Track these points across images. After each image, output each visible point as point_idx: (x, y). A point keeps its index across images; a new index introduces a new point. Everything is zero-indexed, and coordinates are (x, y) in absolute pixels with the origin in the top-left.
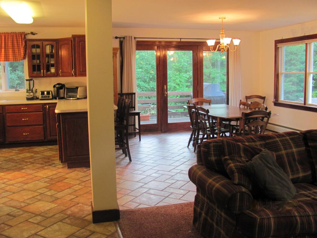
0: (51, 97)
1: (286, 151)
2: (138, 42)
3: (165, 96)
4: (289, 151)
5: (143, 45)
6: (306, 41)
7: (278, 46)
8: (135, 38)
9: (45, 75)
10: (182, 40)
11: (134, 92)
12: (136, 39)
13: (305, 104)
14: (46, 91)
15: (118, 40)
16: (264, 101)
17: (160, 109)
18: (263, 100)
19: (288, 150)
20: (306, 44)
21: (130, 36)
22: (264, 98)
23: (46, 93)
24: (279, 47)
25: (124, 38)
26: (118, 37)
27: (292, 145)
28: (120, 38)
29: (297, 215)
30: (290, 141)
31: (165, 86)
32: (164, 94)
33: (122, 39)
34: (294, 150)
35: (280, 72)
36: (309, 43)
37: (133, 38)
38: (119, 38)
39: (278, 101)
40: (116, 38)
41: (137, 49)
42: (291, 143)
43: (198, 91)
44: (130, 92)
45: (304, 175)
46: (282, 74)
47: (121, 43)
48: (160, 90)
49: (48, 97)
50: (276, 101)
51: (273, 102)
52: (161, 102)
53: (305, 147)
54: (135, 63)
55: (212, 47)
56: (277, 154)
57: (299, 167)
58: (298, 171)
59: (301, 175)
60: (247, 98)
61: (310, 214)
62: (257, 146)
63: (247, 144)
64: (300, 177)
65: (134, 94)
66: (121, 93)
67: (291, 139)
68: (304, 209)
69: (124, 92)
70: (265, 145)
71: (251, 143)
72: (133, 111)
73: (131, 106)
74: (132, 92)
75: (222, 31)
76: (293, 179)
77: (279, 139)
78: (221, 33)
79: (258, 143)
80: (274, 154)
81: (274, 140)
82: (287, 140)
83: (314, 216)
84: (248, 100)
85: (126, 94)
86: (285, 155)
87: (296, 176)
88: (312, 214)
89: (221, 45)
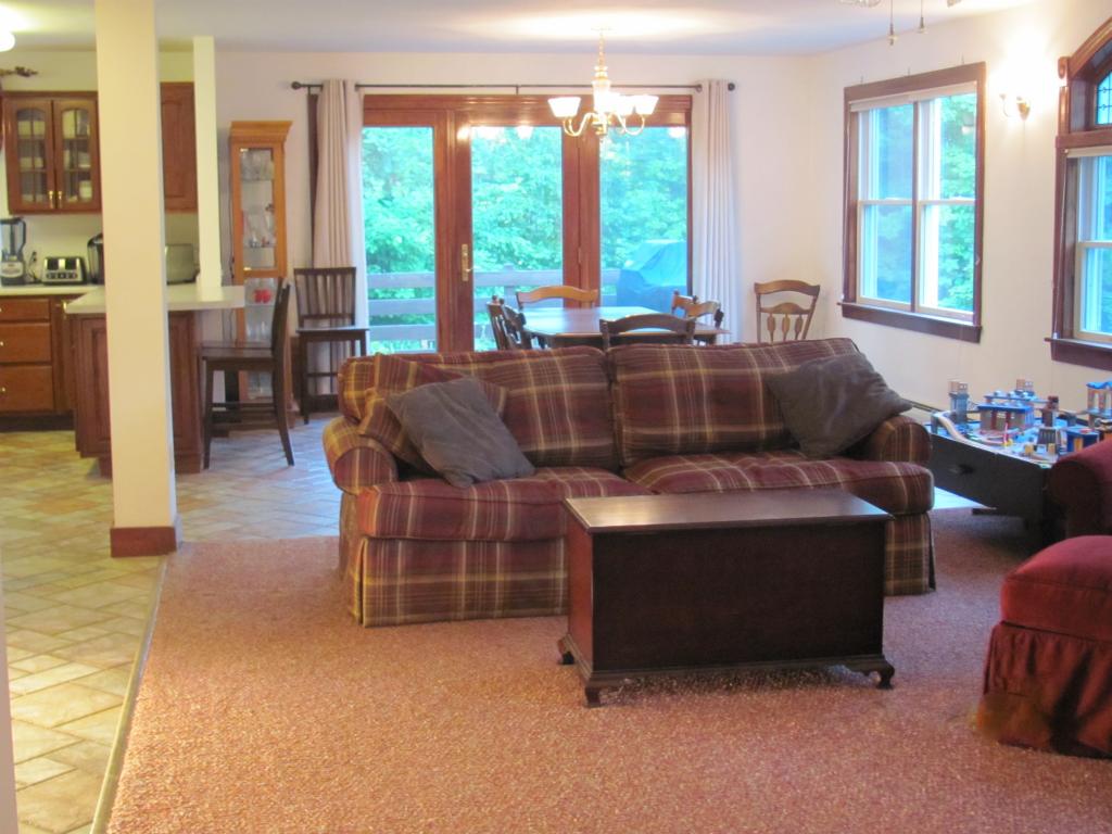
0: (79, 278)
1: (540, 388)
2: (367, 98)
3: (465, 279)
4: (550, 387)
5: (385, 109)
6: (914, 95)
7: (853, 110)
8: (358, 86)
9: (61, 206)
10: (522, 91)
11: (354, 265)
12: (362, 88)
13: (913, 308)
14: (61, 258)
15: (303, 92)
16: (815, 301)
17: (445, 326)
18: (811, 298)
19: (545, 387)
20: (916, 104)
21: (338, 82)
22: (814, 291)
23: (62, 263)
24: (856, 114)
25: (321, 86)
26: (302, 82)
27: (561, 375)
28: (309, 86)
30: (559, 367)
31: (465, 246)
32: (460, 274)
33: (314, 91)
34: (565, 386)
35: (860, 198)
36: (927, 102)
37: (351, 87)
38: (304, 86)
39: (854, 300)
40: (296, 86)
41: (367, 123)
42: (561, 371)
43: (580, 266)
44: (339, 265)
45: (583, 445)
46: (868, 206)
47: (313, 101)
48: (445, 259)
49: (71, 276)
50: (845, 300)
51: (839, 304)
52: (451, 301)
53: (604, 385)
54: (358, 169)
55: (570, 122)
56: (516, 392)
57: (571, 426)
58: (565, 434)
59: (574, 444)
60: (759, 290)
61: (509, 499)
62: (468, 373)
63: (442, 367)
64: (570, 449)
65: (352, 271)
66: (309, 266)
67: (565, 363)
68: (500, 490)
69: (319, 265)
70: (487, 372)
71: (453, 367)
72: (344, 325)
73: (340, 311)
74: (345, 266)
75: (601, 71)
76: (549, 453)
77: (531, 360)
78: (597, 75)
79: (473, 367)
80: (503, 391)
81: (518, 362)
82: (551, 364)
83: (516, 503)
84: (762, 296)
85: (325, 272)
86: (535, 397)
87: (558, 446)
88: (513, 499)
89: (596, 113)
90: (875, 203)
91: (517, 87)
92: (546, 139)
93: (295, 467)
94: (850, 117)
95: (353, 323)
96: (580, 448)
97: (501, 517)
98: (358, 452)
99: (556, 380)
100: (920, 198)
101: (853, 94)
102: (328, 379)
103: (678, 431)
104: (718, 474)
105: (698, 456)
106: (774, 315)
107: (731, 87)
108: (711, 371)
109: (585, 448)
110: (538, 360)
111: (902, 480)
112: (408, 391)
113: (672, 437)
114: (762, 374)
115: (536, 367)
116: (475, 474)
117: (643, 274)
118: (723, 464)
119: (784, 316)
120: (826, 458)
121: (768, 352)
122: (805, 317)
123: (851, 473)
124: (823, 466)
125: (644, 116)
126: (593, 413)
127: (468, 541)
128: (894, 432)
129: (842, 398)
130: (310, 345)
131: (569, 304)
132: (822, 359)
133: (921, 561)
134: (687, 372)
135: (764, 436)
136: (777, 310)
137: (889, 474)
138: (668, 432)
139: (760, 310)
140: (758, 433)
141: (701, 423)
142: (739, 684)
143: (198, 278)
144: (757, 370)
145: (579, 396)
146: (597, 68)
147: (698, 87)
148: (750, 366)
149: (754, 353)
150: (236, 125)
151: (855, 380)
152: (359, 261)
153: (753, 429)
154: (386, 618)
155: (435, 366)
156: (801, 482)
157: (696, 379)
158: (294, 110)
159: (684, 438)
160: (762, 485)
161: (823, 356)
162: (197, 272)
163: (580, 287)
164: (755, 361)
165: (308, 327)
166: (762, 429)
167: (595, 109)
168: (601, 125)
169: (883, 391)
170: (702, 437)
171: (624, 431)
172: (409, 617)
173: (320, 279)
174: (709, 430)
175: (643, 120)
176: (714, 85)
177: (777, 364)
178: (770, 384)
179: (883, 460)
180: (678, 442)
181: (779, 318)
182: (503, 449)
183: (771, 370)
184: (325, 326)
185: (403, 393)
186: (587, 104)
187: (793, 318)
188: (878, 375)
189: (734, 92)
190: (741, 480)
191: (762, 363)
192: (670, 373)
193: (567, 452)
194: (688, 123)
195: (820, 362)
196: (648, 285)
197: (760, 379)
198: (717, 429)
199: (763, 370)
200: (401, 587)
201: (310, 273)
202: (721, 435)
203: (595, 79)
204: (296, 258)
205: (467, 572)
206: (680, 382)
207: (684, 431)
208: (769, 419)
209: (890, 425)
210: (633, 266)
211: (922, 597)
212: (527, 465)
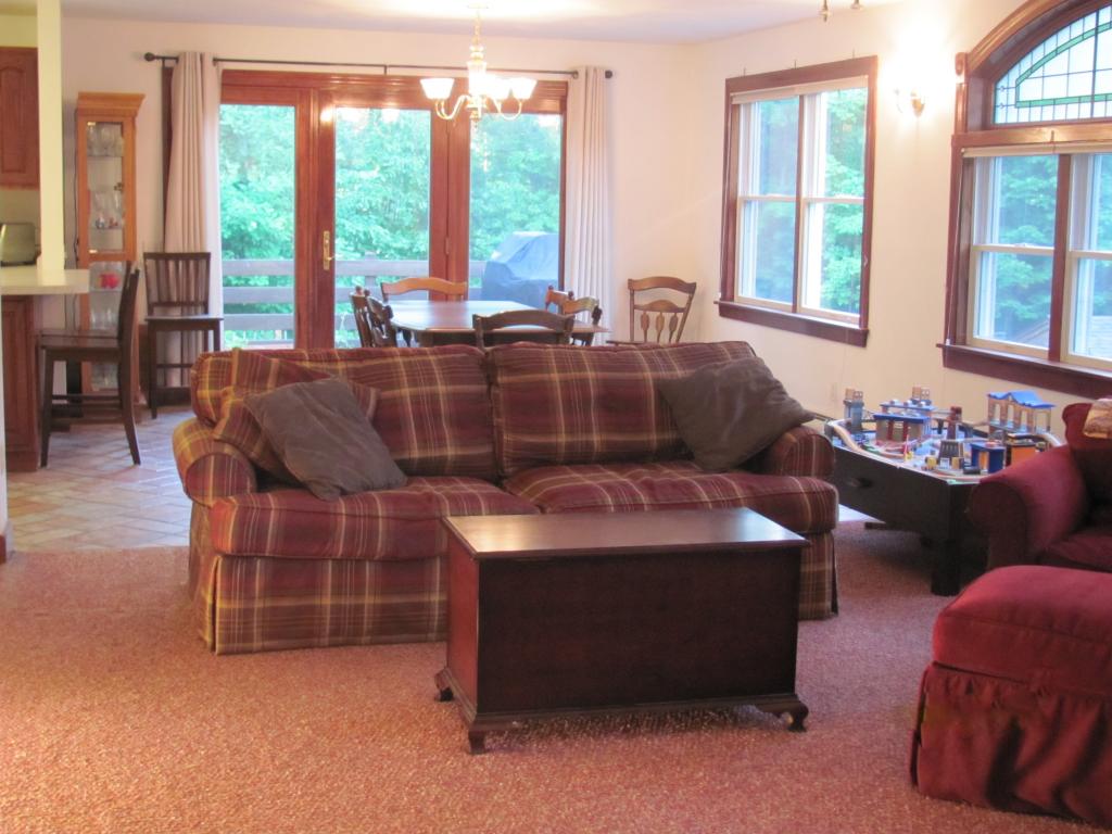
1: (414, 390)
2: (226, 74)
3: (326, 267)
4: (425, 389)
5: (245, 86)
6: (800, 88)
7: (735, 102)
8: (216, 60)
10: (391, 72)
11: (208, 250)
12: (220, 63)
13: (794, 309)
15: (157, 64)
16: (691, 299)
17: (304, 317)
18: (685, 296)
19: (419, 389)
20: (802, 97)
21: (196, 53)
22: (690, 289)
24: (738, 106)
25: (177, 59)
26: (156, 54)
27: (437, 376)
28: (164, 59)
29: (344, 511)
30: (435, 368)
31: (326, 234)
32: (320, 261)
33: (169, 63)
34: (441, 388)
35: (740, 194)
36: (814, 95)
37: (208, 61)
38: (158, 58)
39: (732, 299)
40: (149, 57)
41: (225, 99)
42: (436, 372)
43: (447, 257)
44: (192, 250)
45: (460, 453)
46: (747, 202)
47: (167, 75)
48: (306, 246)
50: (723, 298)
51: (716, 303)
52: (311, 291)
53: (485, 387)
54: (213, 152)
55: (443, 104)
56: (387, 394)
57: (447, 432)
58: (441, 442)
59: (450, 452)
60: (633, 286)
61: (380, 514)
62: (335, 372)
63: (307, 365)
64: (446, 457)
65: (207, 256)
66: (159, 250)
67: (440, 362)
68: (370, 502)
69: (171, 248)
70: (356, 371)
71: (319, 365)
72: (196, 314)
73: (193, 299)
74: (198, 250)
75: (477, 51)
76: (422, 461)
77: (406, 359)
78: (473, 55)
79: (341, 366)
80: (373, 392)
81: (390, 360)
82: (428, 364)
83: (388, 518)
84: (636, 293)
85: (177, 257)
86: (409, 400)
87: (433, 453)
88: (385, 513)
89: (471, 96)
90: (755, 199)
91: (385, 67)
92: (406, 126)
93: (141, 466)
94: (732, 110)
95: (206, 311)
96: (456, 456)
97: (372, 533)
98: (213, 458)
99: (431, 381)
100: (804, 195)
101: (735, 86)
102: (179, 370)
103: (563, 439)
104: (609, 488)
105: (582, 466)
106: (648, 313)
107: (609, 74)
108: (600, 374)
109: (463, 457)
110: (412, 359)
111: (805, 496)
112: (269, 392)
113: (557, 445)
114: (654, 380)
115: (409, 365)
116: (341, 484)
117: (510, 266)
118: (613, 477)
119: (658, 313)
120: (723, 471)
121: (660, 354)
122: (680, 316)
123: (751, 488)
124: (718, 479)
125: (521, 100)
126: (472, 418)
127: (333, 560)
128: (796, 444)
129: (740, 406)
130: (159, 334)
131: (435, 296)
132: (718, 363)
133: (824, 584)
134: (573, 375)
135: (655, 445)
136: (652, 307)
137: (791, 489)
138: (553, 439)
139: (634, 307)
140: (649, 441)
141: (588, 430)
142: (638, 726)
143: (38, 260)
144: (649, 375)
145: (455, 399)
146: (473, 48)
147: (574, 74)
148: (641, 369)
149: (645, 355)
150: (83, 97)
151: (754, 387)
152: (213, 246)
153: (643, 437)
154: (241, 645)
155: (298, 363)
156: (699, 498)
157: (583, 383)
158: (147, 82)
159: (570, 446)
160: (657, 500)
161: (719, 360)
162: (38, 253)
163: (447, 279)
164: (646, 365)
165: (158, 315)
166: (653, 438)
167: (470, 91)
168: (476, 109)
169: (784, 399)
170: (589, 445)
171: (505, 437)
172: (267, 643)
173: (171, 264)
174: (596, 438)
175: (520, 105)
176: (591, 74)
177: (670, 368)
178: (663, 388)
179: (784, 475)
180: (563, 451)
181: (653, 315)
182: (374, 457)
183: (664, 374)
184: (175, 314)
185: (264, 394)
186: (460, 86)
187: (668, 316)
188: (778, 382)
189: (613, 79)
190: (633, 494)
191: (654, 367)
192: (556, 376)
193: (443, 460)
194: (563, 110)
195: (716, 367)
196: (516, 279)
197: (651, 383)
198: (605, 437)
199: (655, 374)
200: (259, 609)
201: (160, 257)
202: (608, 444)
203: (471, 59)
204: (146, 240)
205: (332, 594)
206: (566, 384)
207: (570, 439)
208: (661, 427)
209: (791, 437)
210: (499, 258)
211: (825, 623)
212: (399, 475)
